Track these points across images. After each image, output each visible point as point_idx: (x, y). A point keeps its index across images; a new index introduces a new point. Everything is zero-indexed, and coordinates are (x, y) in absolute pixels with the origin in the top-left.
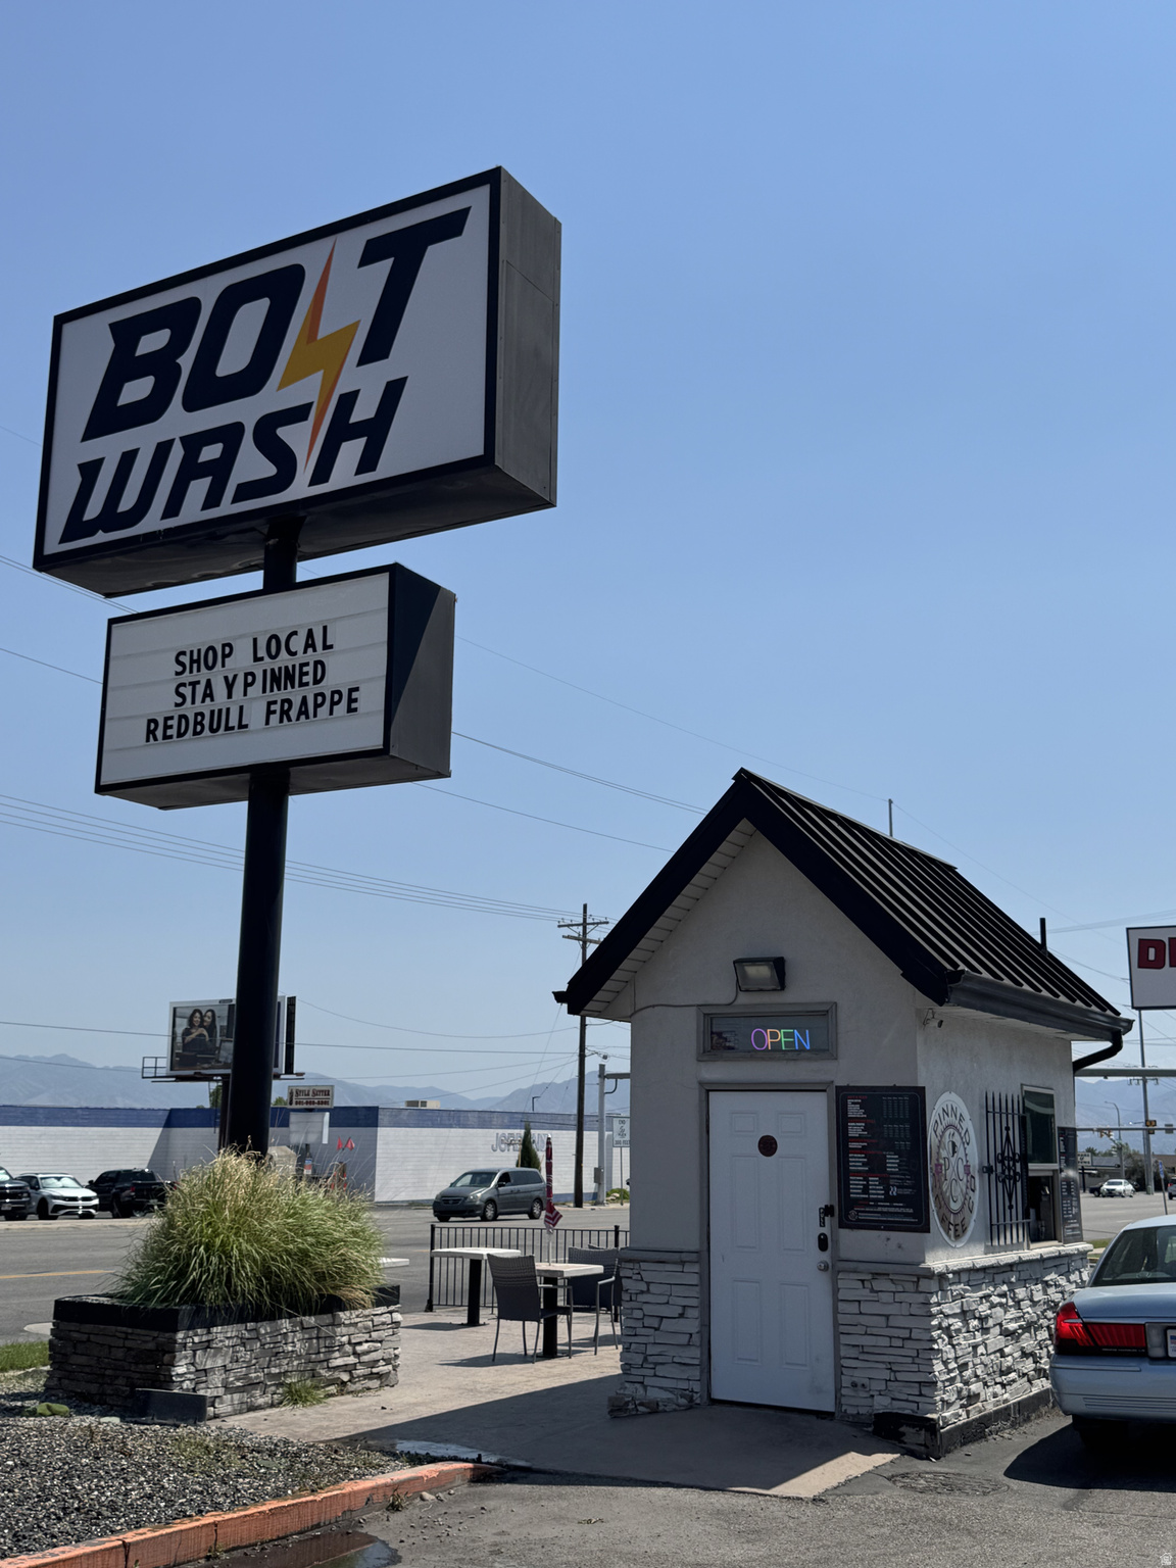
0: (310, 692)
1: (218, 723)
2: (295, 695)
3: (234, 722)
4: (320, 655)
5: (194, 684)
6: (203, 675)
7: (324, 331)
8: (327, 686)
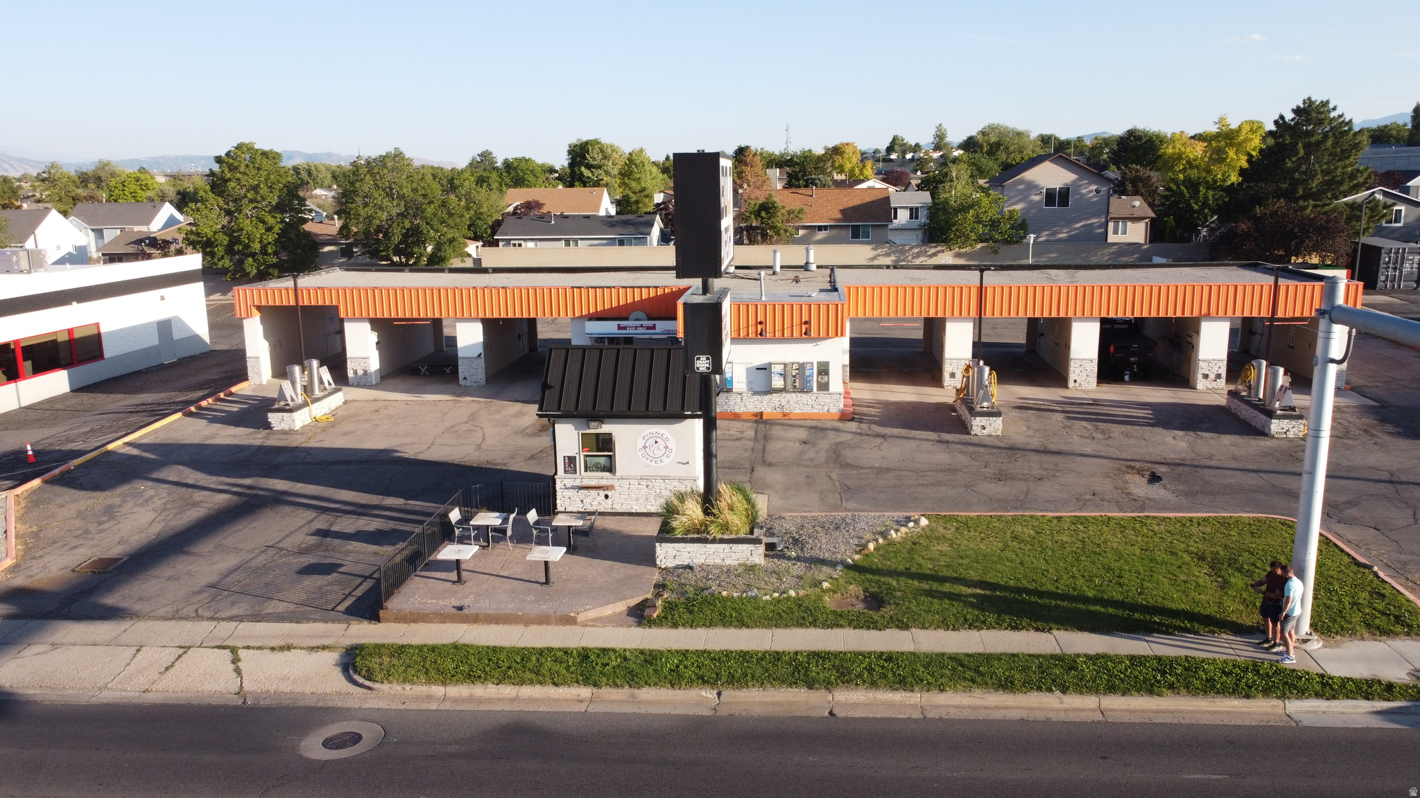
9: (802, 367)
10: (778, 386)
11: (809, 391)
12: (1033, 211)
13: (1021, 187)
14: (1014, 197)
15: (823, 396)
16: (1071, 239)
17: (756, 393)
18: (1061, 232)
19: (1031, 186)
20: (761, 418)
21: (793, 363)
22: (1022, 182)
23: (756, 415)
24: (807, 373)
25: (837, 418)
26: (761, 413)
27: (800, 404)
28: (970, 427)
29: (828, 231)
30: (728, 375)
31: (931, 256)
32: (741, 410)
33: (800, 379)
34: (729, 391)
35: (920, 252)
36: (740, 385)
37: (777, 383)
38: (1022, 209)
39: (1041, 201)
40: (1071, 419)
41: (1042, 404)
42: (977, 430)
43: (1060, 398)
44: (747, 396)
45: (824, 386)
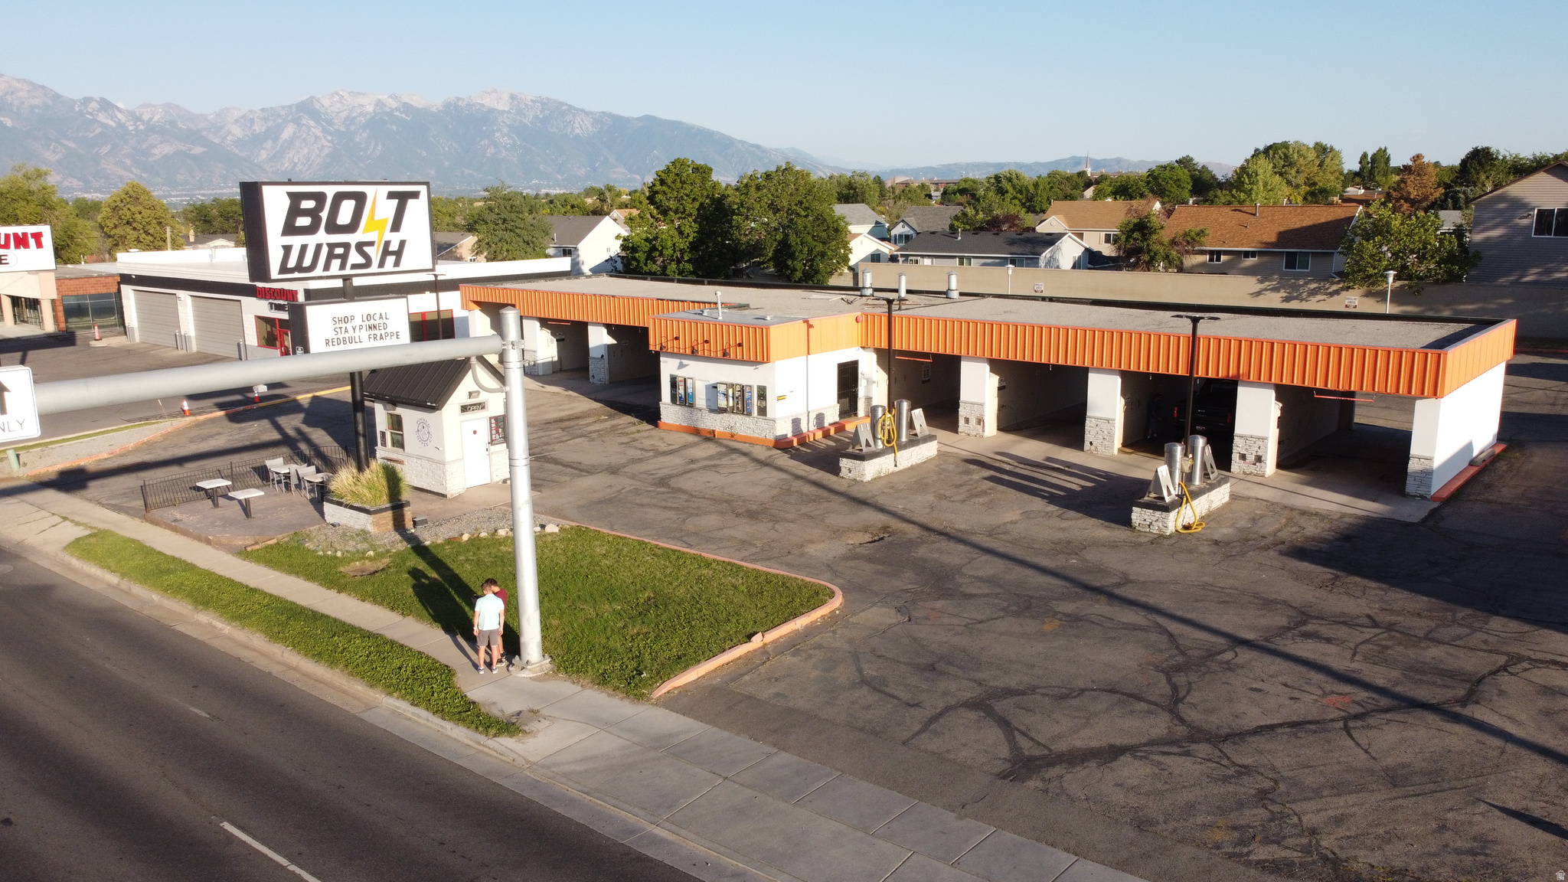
0: (383, 332)
1: (351, 341)
2: (378, 333)
3: (357, 340)
4: (385, 321)
5: (341, 328)
6: (344, 325)
7: (377, 217)
9: (742, 389)
10: (723, 406)
11: (749, 414)
12: (1519, 239)
13: (1502, 206)
14: (1488, 219)
15: (761, 421)
17: (712, 411)
18: (1557, 271)
19: (1518, 206)
20: (714, 436)
21: (736, 385)
22: (1502, 198)
23: (709, 432)
24: (747, 395)
25: (772, 445)
26: (714, 431)
27: (744, 426)
28: (839, 469)
29: (1256, 259)
30: (690, 391)
31: (1332, 294)
32: (701, 425)
33: (743, 401)
34: (691, 406)
35: (1319, 288)
36: (701, 401)
37: (722, 403)
38: (1501, 236)
39: (1529, 227)
40: (991, 479)
41: (1003, 462)
42: (844, 472)
43: (1039, 459)
44: (706, 413)
45: (762, 411)
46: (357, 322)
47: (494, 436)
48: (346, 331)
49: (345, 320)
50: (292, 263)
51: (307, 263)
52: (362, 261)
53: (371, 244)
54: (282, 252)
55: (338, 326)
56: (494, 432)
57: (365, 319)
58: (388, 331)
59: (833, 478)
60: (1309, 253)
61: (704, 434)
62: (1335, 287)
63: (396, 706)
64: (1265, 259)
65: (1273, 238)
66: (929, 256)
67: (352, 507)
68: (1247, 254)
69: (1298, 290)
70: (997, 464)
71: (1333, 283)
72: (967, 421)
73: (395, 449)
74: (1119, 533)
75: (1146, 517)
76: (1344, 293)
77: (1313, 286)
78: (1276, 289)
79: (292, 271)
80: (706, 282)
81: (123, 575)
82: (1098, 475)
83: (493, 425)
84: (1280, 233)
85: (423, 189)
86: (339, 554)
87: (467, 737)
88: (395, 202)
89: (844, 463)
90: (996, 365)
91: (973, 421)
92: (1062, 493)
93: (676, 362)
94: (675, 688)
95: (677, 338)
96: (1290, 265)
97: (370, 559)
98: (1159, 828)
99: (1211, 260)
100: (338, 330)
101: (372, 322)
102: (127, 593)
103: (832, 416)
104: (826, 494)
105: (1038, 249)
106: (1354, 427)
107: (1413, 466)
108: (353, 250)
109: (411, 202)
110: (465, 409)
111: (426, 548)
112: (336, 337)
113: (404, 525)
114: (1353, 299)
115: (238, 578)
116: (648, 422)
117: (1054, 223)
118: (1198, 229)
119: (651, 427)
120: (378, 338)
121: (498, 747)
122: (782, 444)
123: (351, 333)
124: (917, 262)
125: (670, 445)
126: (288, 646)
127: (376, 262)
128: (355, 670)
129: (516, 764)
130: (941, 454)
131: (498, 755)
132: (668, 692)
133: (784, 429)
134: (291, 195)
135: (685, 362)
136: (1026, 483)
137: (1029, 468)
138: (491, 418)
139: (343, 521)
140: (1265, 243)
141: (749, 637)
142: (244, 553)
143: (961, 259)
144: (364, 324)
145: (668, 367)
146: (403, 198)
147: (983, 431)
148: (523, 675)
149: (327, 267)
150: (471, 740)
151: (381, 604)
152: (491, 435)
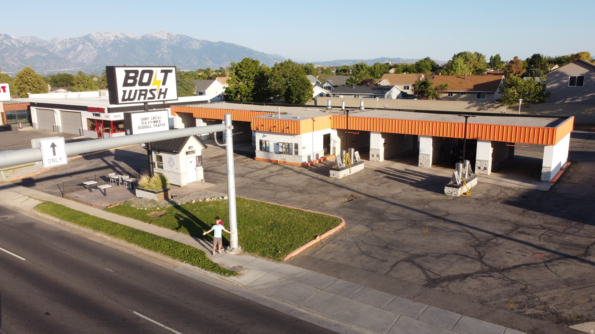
0: (159, 124)
1: (148, 127)
2: (157, 124)
3: (150, 127)
4: (160, 119)
5: (144, 122)
6: (145, 121)
7: (157, 80)
8: (160, 123)
9: (289, 145)
10: (281, 151)
11: (291, 154)
12: (563, 87)
13: (557, 75)
14: (553, 80)
15: (296, 156)
16: (583, 103)
17: (276, 153)
18: (578, 99)
19: (563, 75)
20: (277, 163)
21: (286, 143)
23: (276, 161)
24: (290, 147)
25: (300, 166)
26: (277, 161)
27: (289, 159)
28: (330, 174)
29: (466, 95)
30: (267, 145)
31: (496, 108)
32: (272, 159)
33: (289, 149)
34: (268, 151)
35: (491, 105)
36: (272, 149)
37: (281, 150)
38: (557, 86)
39: (567, 83)
40: (386, 177)
41: (389, 171)
42: (331, 175)
43: (403, 170)
44: (274, 154)
45: (297, 153)
46: (150, 120)
47: (198, 163)
48: (146, 123)
49: (145, 119)
50: (126, 97)
51: (132, 97)
52: (152, 96)
53: (155, 90)
54: (123, 93)
55: (143, 121)
56: (198, 162)
57: (153, 119)
58: (161, 123)
59: (327, 178)
60: (485, 93)
61: (273, 162)
62: (497, 105)
63: (186, 266)
64: (469, 95)
65: (472, 87)
66: (343, 94)
67: (148, 191)
68: (462, 93)
69: (483, 106)
70: (387, 172)
71: (496, 104)
72: (373, 156)
73: (159, 169)
74: (440, 196)
75: (450, 190)
76: (500, 107)
77: (489, 105)
78: (475, 106)
79: (126, 100)
80: (265, 104)
81: (62, 218)
82: (426, 175)
83: (198, 159)
84: (474, 85)
85: (173, 69)
86: (146, 209)
87: (217, 277)
88: (164, 74)
89: (331, 172)
90: (384, 135)
91: (375, 156)
92: (415, 182)
93: (262, 134)
94: (292, 257)
95: (263, 126)
96: (479, 97)
97: (158, 210)
98: (489, 303)
99: (449, 95)
100: (143, 123)
101: (155, 120)
102: (64, 225)
103: (322, 155)
104: (326, 184)
105: (384, 92)
106: (514, 157)
107: (544, 170)
108: (148, 92)
109: (169, 74)
110: (187, 153)
111: (179, 206)
112: (142, 126)
113: (168, 197)
114: (504, 109)
115: (108, 219)
116: (251, 158)
117: (385, 82)
118: (445, 84)
119: (252, 159)
120: (157, 126)
121: (230, 280)
122: (304, 165)
123: (147, 124)
124: (338, 96)
125: (261, 166)
126: (136, 244)
127: (157, 97)
128: (166, 253)
129: (239, 286)
130: (365, 168)
131: (231, 283)
132: (290, 258)
133: (305, 160)
134: (126, 71)
135: (265, 135)
136: (401, 179)
137: (400, 173)
138: (197, 157)
139: (144, 196)
140: (469, 89)
141: (315, 237)
142: (106, 209)
143: (355, 95)
144: (152, 121)
145: (258, 137)
146: (166, 72)
147: (379, 160)
148: (232, 253)
149: (139, 99)
150: (219, 278)
151: (168, 228)
152: (197, 163)
